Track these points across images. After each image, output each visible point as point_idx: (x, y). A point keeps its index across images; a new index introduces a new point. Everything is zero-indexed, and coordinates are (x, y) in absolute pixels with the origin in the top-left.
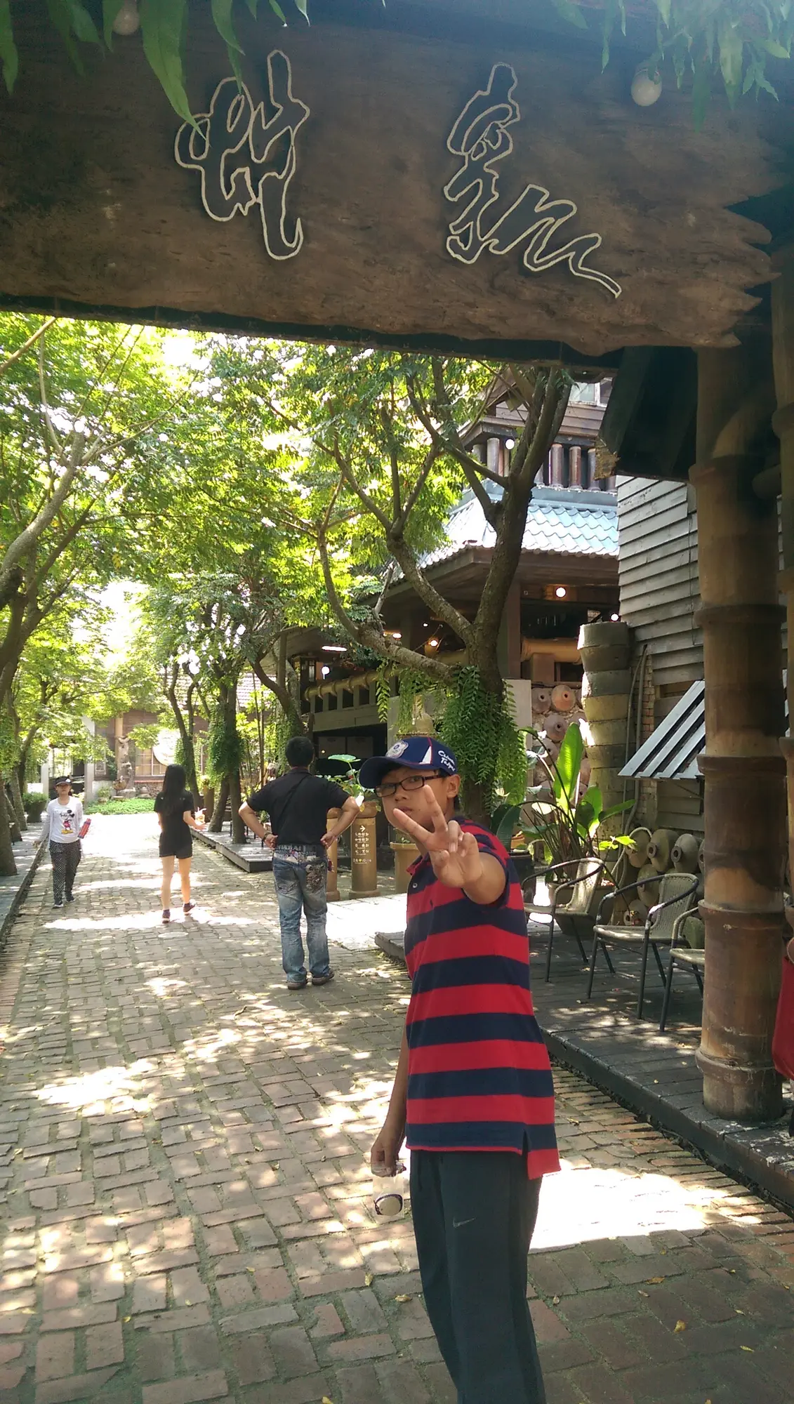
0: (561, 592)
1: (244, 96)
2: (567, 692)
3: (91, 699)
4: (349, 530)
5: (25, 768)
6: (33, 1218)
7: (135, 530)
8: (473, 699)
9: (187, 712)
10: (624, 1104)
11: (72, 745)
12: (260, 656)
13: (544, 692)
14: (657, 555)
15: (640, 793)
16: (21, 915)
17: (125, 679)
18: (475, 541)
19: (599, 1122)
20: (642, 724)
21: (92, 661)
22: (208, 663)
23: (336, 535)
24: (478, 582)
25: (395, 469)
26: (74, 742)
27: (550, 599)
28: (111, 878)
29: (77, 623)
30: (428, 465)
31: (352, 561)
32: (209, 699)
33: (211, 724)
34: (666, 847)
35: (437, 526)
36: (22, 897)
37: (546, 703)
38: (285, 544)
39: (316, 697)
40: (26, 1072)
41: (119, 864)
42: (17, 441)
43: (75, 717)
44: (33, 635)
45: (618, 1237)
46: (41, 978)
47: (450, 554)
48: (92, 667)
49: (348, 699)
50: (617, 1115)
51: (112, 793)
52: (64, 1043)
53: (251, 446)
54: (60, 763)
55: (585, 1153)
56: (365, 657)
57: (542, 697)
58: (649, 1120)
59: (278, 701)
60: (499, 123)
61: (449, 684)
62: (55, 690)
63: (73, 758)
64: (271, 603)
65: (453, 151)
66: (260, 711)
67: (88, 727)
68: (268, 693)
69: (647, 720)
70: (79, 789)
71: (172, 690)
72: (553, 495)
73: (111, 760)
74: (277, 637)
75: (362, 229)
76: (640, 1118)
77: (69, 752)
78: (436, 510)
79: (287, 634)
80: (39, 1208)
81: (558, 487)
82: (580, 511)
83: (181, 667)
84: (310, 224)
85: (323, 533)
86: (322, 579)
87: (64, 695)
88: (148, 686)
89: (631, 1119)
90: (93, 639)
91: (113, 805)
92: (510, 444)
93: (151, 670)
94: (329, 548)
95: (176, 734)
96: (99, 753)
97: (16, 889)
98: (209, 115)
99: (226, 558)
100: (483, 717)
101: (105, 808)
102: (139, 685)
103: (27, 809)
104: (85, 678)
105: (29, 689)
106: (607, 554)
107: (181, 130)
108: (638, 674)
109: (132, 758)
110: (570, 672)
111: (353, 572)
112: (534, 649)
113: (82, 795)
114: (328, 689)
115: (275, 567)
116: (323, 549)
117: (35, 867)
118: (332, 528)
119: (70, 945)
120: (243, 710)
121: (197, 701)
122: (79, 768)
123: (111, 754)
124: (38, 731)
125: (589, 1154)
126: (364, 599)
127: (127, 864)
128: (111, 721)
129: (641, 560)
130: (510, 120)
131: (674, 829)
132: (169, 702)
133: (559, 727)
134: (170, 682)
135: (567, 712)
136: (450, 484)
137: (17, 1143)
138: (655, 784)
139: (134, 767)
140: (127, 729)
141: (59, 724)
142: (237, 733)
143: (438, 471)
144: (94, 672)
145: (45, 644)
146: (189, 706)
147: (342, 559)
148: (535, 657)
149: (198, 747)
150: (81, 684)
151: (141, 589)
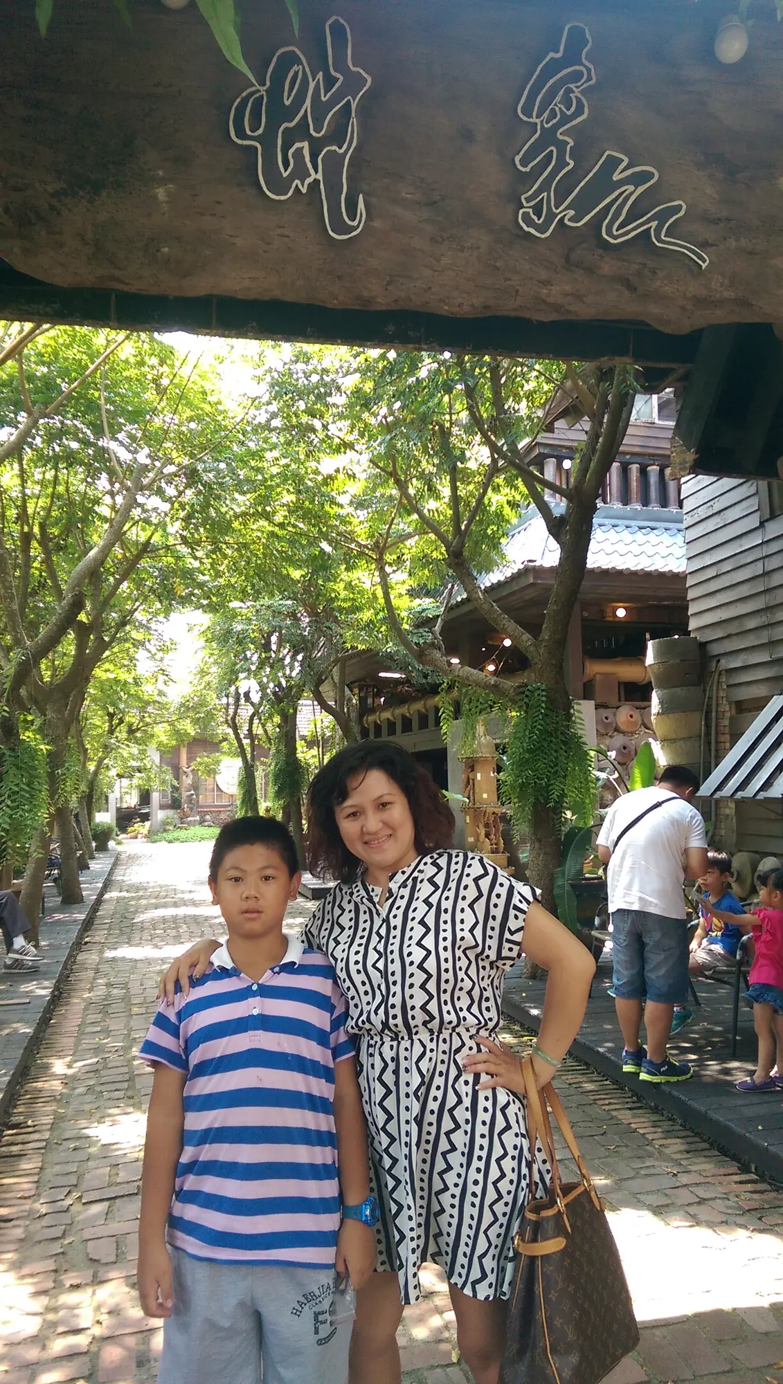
0: (621, 613)
1: (302, 68)
2: (632, 713)
3: (155, 729)
4: (407, 551)
5: (92, 798)
6: (91, 1272)
7: (195, 558)
8: (541, 717)
9: (248, 741)
10: (724, 1152)
11: (138, 775)
12: (320, 682)
13: (608, 712)
14: (727, 566)
15: (716, 815)
16: (86, 943)
17: (188, 709)
18: (535, 561)
19: (699, 1173)
20: (717, 742)
21: (156, 692)
22: (268, 691)
23: (395, 557)
24: (541, 602)
25: (454, 489)
26: (140, 772)
27: (611, 619)
28: (175, 905)
29: (141, 654)
30: (488, 482)
31: (412, 583)
32: (269, 727)
33: (273, 750)
34: (747, 871)
35: (495, 545)
36: (88, 924)
37: (611, 724)
38: (344, 567)
39: (375, 723)
40: (87, 1107)
41: (183, 892)
42: (82, 476)
43: (141, 747)
44: (99, 667)
45: (734, 1309)
46: (104, 1007)
47: (509, 575)
48: (158, 698)
49: (407, 724)
50: (720, 1164)
51: (177, 821)
52: (127, 1077)
53: (309, 471)
54: (127, 793)
55: (687, 1208)
56: (424, 681)
57: (607, 718)
58: (753, 1170)
59: (337, 727)
60: (572, 86)
61: (514, 702)
62: (121, 721)
63: (139, 787)
64: (330, 628)
65: (525, 119)
66: (320, 738)
67: (154, 757)
68: (328, 719)
69: (722, 738)
70: (145, 817)
71: (233, 719)
72: (612, 513)
73: (176, 789)
74: (336, 662)
75: (427, 204)
76: (745, 1169)
77: (135, 781)
78: (495, 529)
79: (346, 661)
80: (95, 1260)
81: (617, 506)
82: (640, 528)
83: (242, 696)
84: (373, 200)
85: (381, 554)
86: (382, 601)
87: (130, 726)
88: (210, 716)
89: (734, 1170)
90: (156, 669)
91: (177, 834)
92: (567, 464)
93: (213, 699)
94: (388, 569)
95: (238, 762)
96: (163, 782)
97: (83, 917)
98: (265, 88)
99: (284, 583)
100: (552, 736)
101: (170, 836)
102: (202, 715)
103: (95, 837)
104: (150, 709)
105: (96, 720)
106: (670, 571)
107: (236, 104)
108: (711, 689)
109: (195, 787)
110: (637, 693)
111: (412, 593)
112: (597, 669)
113: (147, 824)
114: (387, 715)
115: (334, 590)
116: (382, 570)
117: (101, 894)
118: (390, 549)
119: (133, 973)
120: (303, 738)
121: (258, 730)
122: (145, 798)
123: (175, 783)
124: (105, 761)
125: (692, 1210)
126: (423, 622)
127: (190, 892)
128: (176, 751)
129: (711, 573)
130: (585, 82)
131: (756, 852)
132: (230, 731)
133: (625, 748)
134: (231, 712)
135: (632, 733)
136: (509, 502)
137: (76, 1186)
138: (733, 805)
139: (197, 796)
140: (190, 759)
141: (125, 754)
142: (296, 760)
143: (497, 489)
144: (159, 703)
145: (112, 676)
146: (250, 735)
147: (400, 580)
148: (598, 677)
149: (259, 774)
150: (146, 715)
151: (204, 619)
